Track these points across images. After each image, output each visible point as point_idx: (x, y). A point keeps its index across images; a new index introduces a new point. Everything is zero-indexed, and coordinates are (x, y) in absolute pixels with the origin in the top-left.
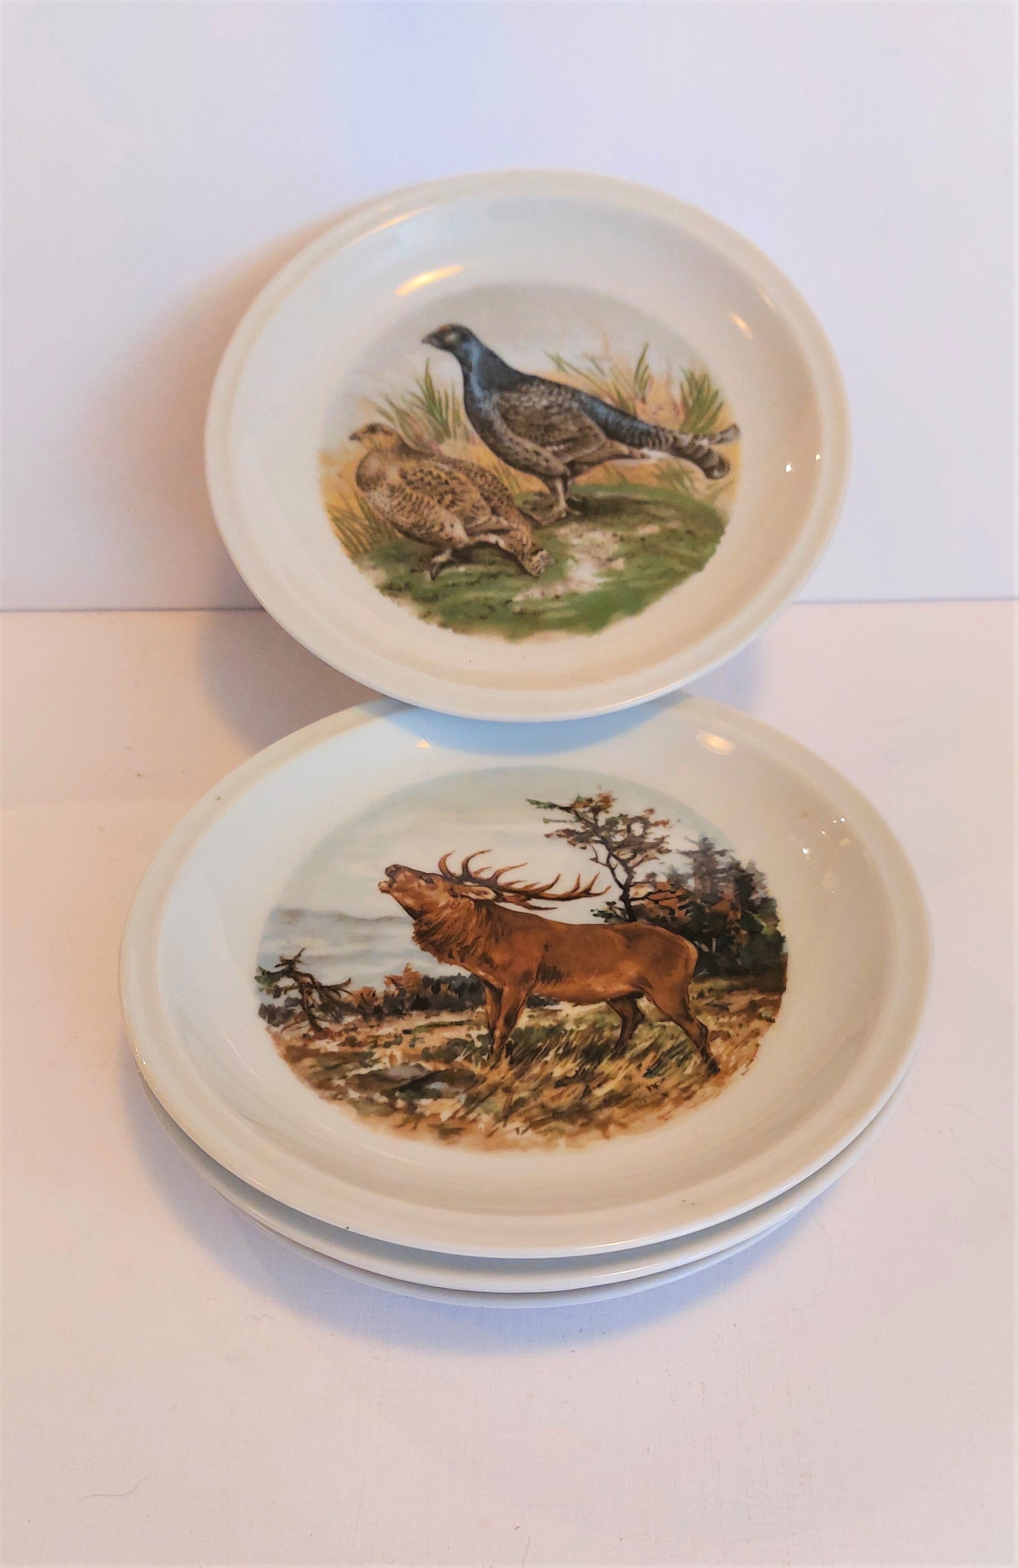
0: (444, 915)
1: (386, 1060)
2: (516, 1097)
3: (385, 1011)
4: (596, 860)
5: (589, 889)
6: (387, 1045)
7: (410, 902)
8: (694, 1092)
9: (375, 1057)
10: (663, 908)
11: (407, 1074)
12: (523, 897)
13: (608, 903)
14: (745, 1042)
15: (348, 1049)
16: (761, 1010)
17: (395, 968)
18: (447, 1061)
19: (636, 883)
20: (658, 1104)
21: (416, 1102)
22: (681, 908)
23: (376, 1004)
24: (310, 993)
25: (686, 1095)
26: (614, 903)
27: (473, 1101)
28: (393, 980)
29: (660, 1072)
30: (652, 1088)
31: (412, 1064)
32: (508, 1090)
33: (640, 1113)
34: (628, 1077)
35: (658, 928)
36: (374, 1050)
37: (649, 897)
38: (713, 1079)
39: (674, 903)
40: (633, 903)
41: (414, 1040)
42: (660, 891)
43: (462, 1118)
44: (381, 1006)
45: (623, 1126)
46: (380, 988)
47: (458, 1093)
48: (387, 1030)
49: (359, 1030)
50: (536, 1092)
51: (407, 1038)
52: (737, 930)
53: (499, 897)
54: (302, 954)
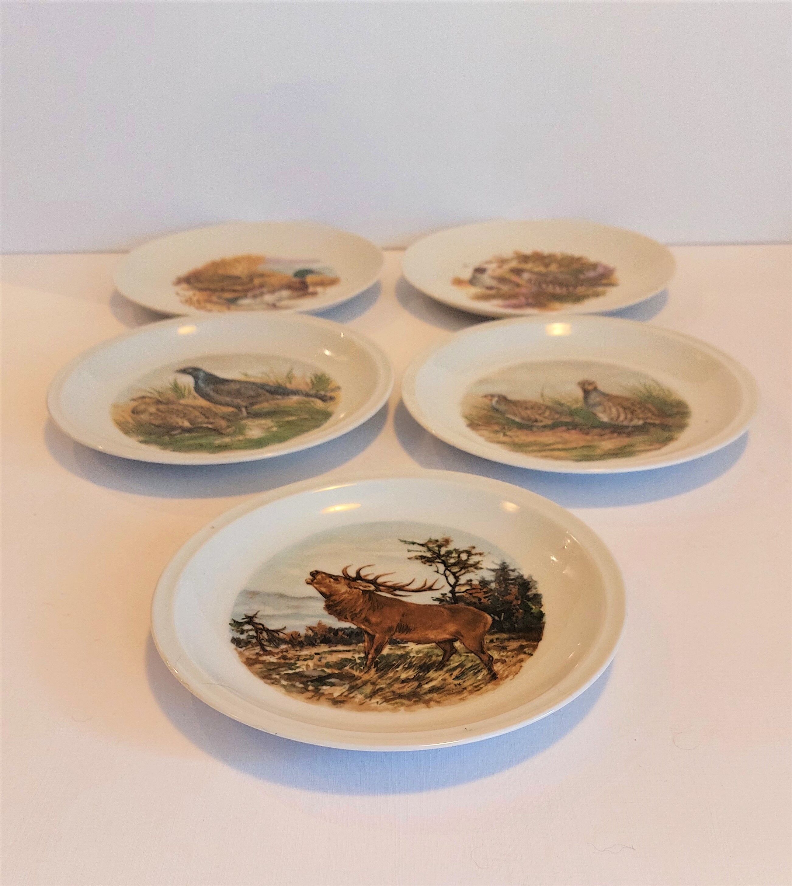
0: (343, 598)
1: (304, 667)
2: (378, 687)
3: (305, 643)
4: (437, 572)
5: (432, 586)
6: (305, 660)
7: (324, 590)
8: (481, 688)
9: (297, 665)
10: (474, 597)
11: (316, 674)
12: (391, 590)
13: (442, 594)
14: (515, 665)
15: (282, 661)
16: (526, 649)
17: (313, 622)
18: (339, 669)
19: (460, 584)
20: (460, 693)
21: (320, 687)
22: (485, 598)
23: (300, 640)
24: (261, 633)
25: (477, 689)
26: (446, 594)
27: (352, 688)
28: (310, 628)
29: (463, 677)
30: (457, 685)
31: (319, 669)
32: (373, 684)
33: (449, 697)
34: (444, 680)
35: (471, 608)
36: (297, 662)
37: (467, 591)
38: (493, 682)
39: (481, 595)
40: (457, 595)
41: (321, 658)
42: (474, 589)
43: (346, 696)
44: (303, 641)
45: (439, 702)
46: (303, 632)
47: (345, 684)
48: (305, 652)
49: (289, 652)
50: (390, 685)
51: (317, 657)
52: (517, 610)
53: (377, 589)
54: (258, 614)
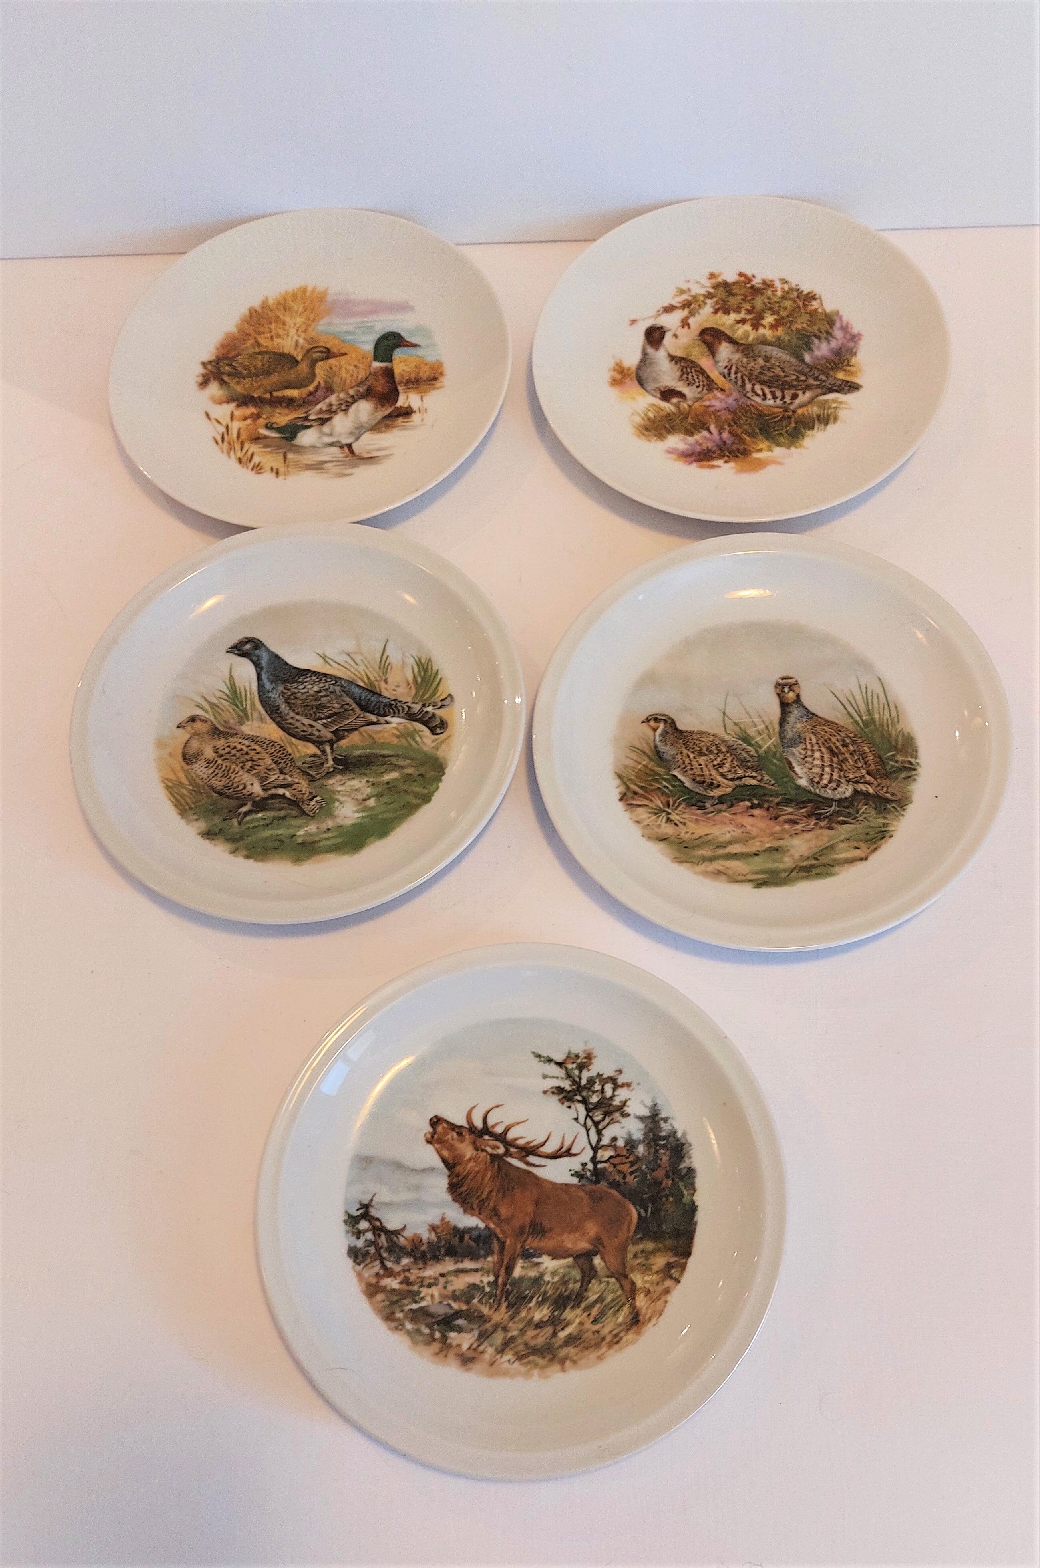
0: (468, 1169)
1: (428, 1298)
2: (510, 1335)
3: (428, 1256)
4: (577, 1120)
5: (569, 1149)
6: (429, 1286)
7: (446, 1153)
8: (621, 1339)
9: (422, 1295)
10: (619, 1172)
11: (441, 1310)
12: (524, 1154)
13: (582, 1164)
14: (659, 1299)
15: (404, 1287)
16: (673, 1271)
17: (435, 1216)
18: (468, 1302)
19: (603, 1146)
20: (597, 1345)
21: (447, 1334)
22: (631, 1173)
23: (422, 1248)
24: (379, 1235)
25: (616, 1339)
26: (586, 1164)
27: (483, 1336)
28: (433, 1228)
29: (602, 1320)
30: (595, 1333)
31: (445, 1303)
32: (505, 1329)
33: (585, 1352)
34: (581, 1324)
35: (614, 1192)
36: (421, 1289)
37: (611, 1160)
39: (626, 1168)
40: (599, 1166)
41: (446, 1283)
42: (618, 1156)
43: (475, 1350)
44: (426, 1251)
45: (574, 1362)
46: (425, 1235)
47: (473, 1330)
48: (430, 1272)
49: (412, 1271)
50: (523, 1331)
51: (442, 1280)
52: (667, 1197)
53: (508, 1153)
54: (375, 1199)
